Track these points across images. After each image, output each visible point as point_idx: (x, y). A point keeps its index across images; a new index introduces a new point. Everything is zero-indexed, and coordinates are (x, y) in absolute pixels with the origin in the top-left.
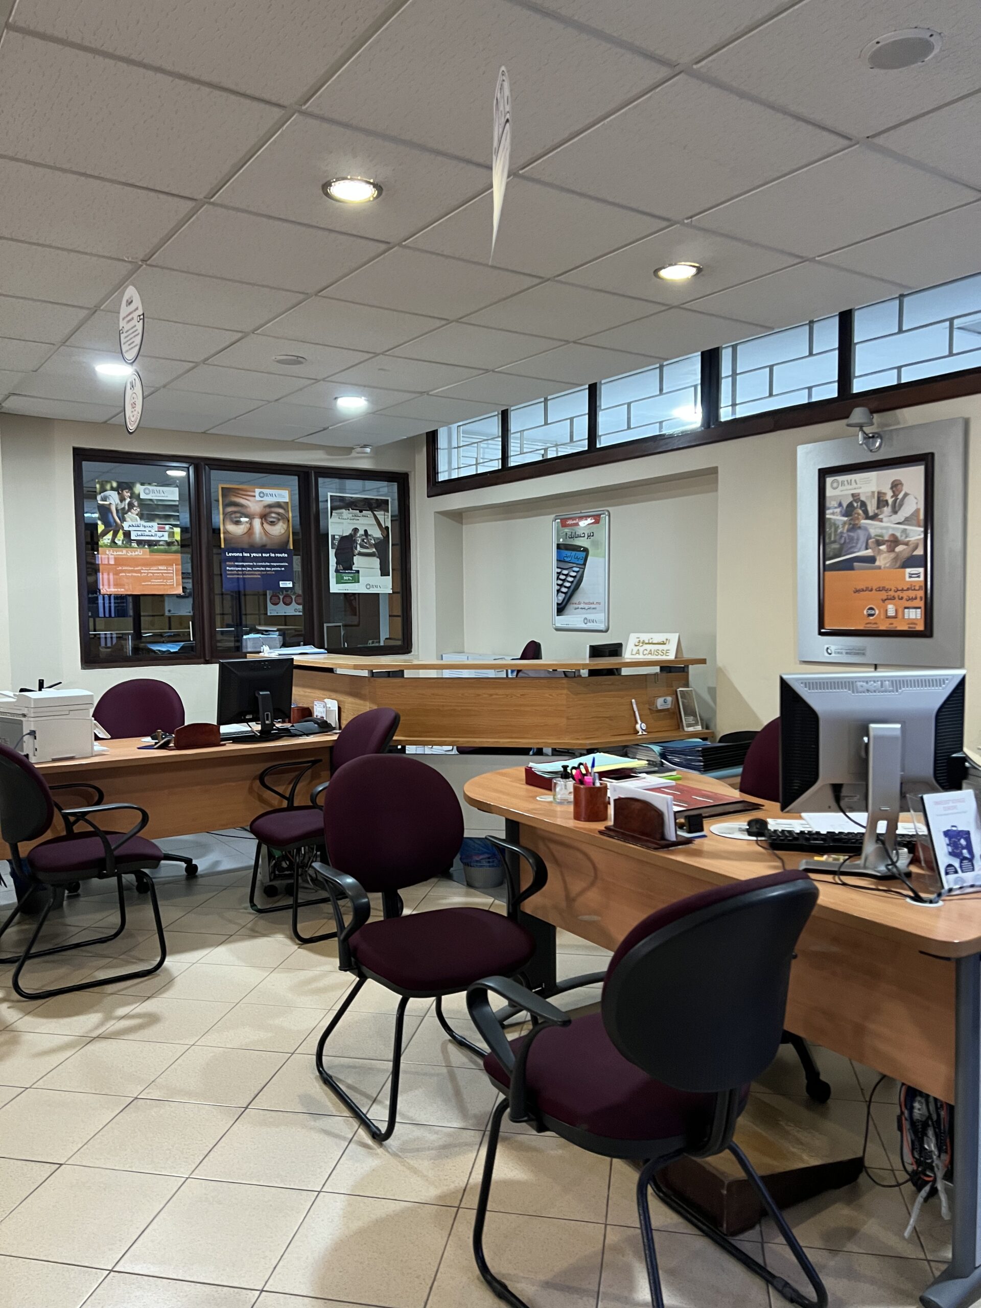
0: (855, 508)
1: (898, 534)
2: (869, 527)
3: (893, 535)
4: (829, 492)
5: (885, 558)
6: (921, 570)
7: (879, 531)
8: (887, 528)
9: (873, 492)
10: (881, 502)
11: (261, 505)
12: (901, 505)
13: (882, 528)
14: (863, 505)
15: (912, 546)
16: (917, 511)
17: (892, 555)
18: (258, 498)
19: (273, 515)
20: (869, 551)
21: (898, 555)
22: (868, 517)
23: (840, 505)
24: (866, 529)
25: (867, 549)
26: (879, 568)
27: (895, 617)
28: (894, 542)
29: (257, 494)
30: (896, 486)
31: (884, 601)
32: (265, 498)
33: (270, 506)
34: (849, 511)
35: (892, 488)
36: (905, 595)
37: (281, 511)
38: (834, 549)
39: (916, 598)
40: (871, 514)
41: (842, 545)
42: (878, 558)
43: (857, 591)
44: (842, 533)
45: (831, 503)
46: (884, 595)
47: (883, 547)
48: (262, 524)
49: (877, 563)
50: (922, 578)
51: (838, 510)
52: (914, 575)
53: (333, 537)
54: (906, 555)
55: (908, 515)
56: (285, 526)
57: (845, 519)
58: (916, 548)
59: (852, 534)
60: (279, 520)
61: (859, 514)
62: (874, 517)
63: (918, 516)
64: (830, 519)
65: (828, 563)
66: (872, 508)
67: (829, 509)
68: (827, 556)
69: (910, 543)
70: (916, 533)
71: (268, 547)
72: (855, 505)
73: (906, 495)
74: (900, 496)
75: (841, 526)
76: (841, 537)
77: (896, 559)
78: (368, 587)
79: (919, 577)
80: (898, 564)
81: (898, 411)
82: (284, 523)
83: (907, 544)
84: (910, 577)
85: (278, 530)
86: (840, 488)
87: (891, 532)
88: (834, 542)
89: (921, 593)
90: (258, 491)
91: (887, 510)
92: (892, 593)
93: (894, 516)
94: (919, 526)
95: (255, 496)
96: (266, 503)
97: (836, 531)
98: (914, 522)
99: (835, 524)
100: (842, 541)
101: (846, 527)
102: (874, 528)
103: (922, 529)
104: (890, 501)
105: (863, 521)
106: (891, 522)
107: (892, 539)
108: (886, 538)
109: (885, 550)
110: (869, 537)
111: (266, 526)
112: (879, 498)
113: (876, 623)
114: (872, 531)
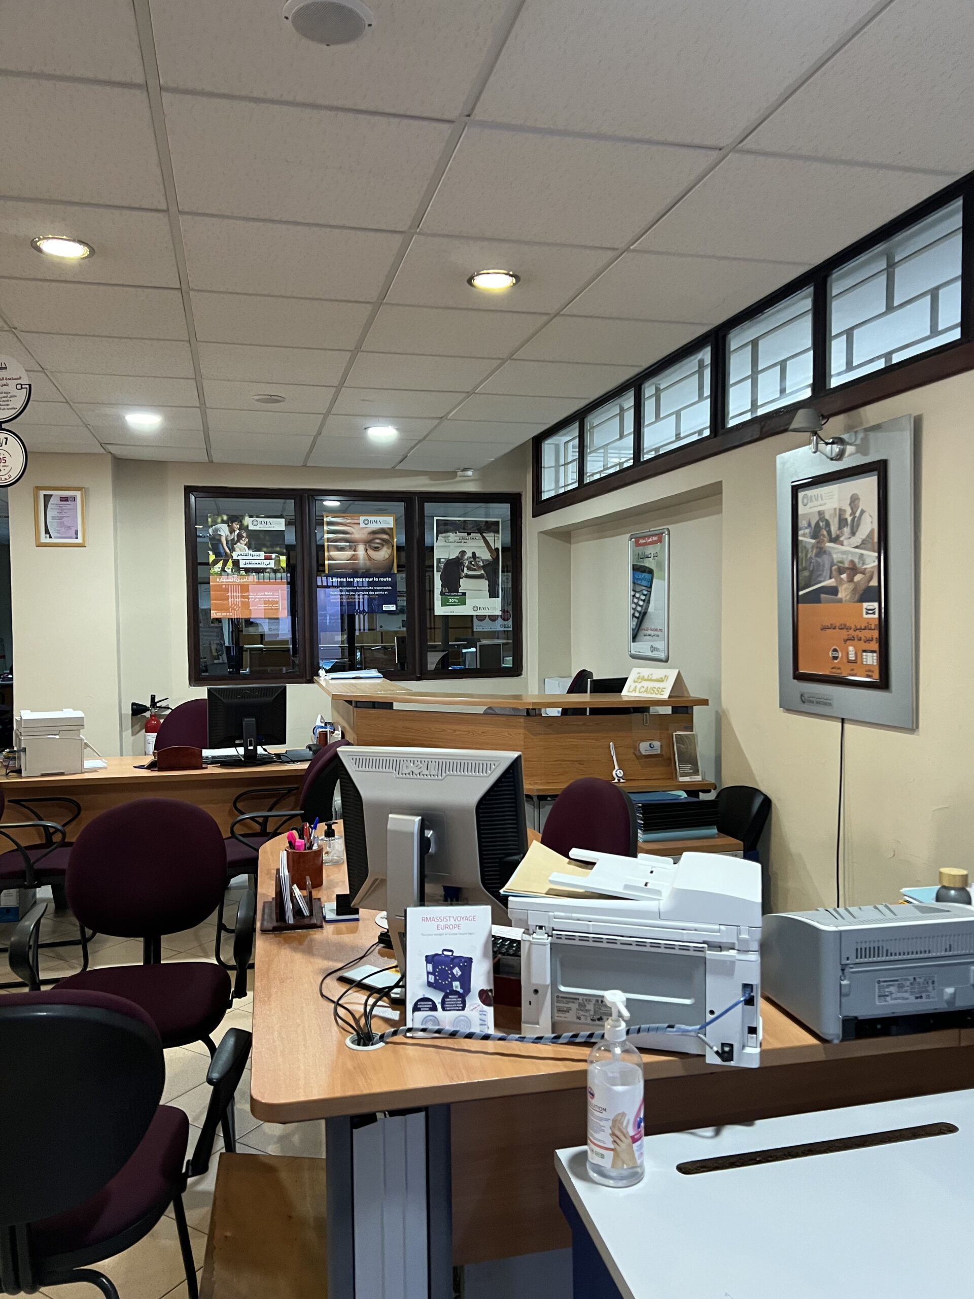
0: (821, 529)
1: (856, 561)
2: (832, 551)
3: (852, 561)
4: (800, 509)
5: (846, 589)
6: (876, 605)
7: (840, 557)
8: (847, 553)
9: (835, 509)
10: (842, 522)
11: (366, 531)
12: (858, 525)
13: (844, 553)
14: (828, 524)
15: (868, 575)
16: (872, 531)
17: (851, 586)
18: (362, 525)
19: (378, 541)
20: (833, 580)
21: (856, 585)
22: (832, 540)
23: (809, 525)
24: (830, 554)
25: (831, 578)
26: (840, 601)
27: (855, 662)
28: (853, 570)
29: (362, 523)
30: (854, 500)
31: (846, 641)
32: (370, 525)
33: (374, 532)
34: (816, 532)
35: (850, 505)
36: (863, 635)
37: (385, 537)
38: (805, 577)
39: (872, 640)
40: (834, 536)
41: (811, 573)
42: (840, 589)
43: (824, 628)
44: (811, 558)
45: (802, 523)
46: (844, 634)
47: (844, 576)
48: (366, 550)
49: (840, 596)
50: (876, 616)
52: (870, 610)
53: (439, 560)
54: (863, 586)
55: (864, 537)
56: (389, 551)
57: (813, 541)
58: (871, 578)
59: (819, 559)
60: (383, 545)
61: (824, 535)
62: (836, 540)
63: (872, 539)
64: (802, 541)
65: (801, 593)
67: (801, 529)
68: (801, 585)
69: (867, 571)
70: (871, 559)
71: (372, 571)
72: (821, 524)
73: (863, 512)
74: (857, 514)
75: (810, 550)
76: (811, 563)
77: (854, 591)
78: (475, 609)
79: (874, 613)
80: (856, 597)
81: (862, 410)
82: (388, 548)
83: (863, 573)
84: (867, 613)
85: (383, 554)
86: (810, 505)
87: (850, 558)
88: (805, 568)
89: (876, 634)
90: (362, 518)
91: (847, 530)
92: (851, 632)
93: (853, 539)
94: (874, 551)
95: (359, 524)
96: (370, 530)
97: (806, 555)
98: (869, 546)
99: (805, 548)
100: (811, 568)
101: (814, 551)
102: (836, 552)
103: (876, 554)
104: (849, 519)
105: (828, 544)
106: (849, 545)
107: (851, 566)
108: (847, 565)
109: (846, 580)
110: (832, 564)
111: (371, 552)
112: (840, 516)
113: (839, 668)
114: (835, 556)
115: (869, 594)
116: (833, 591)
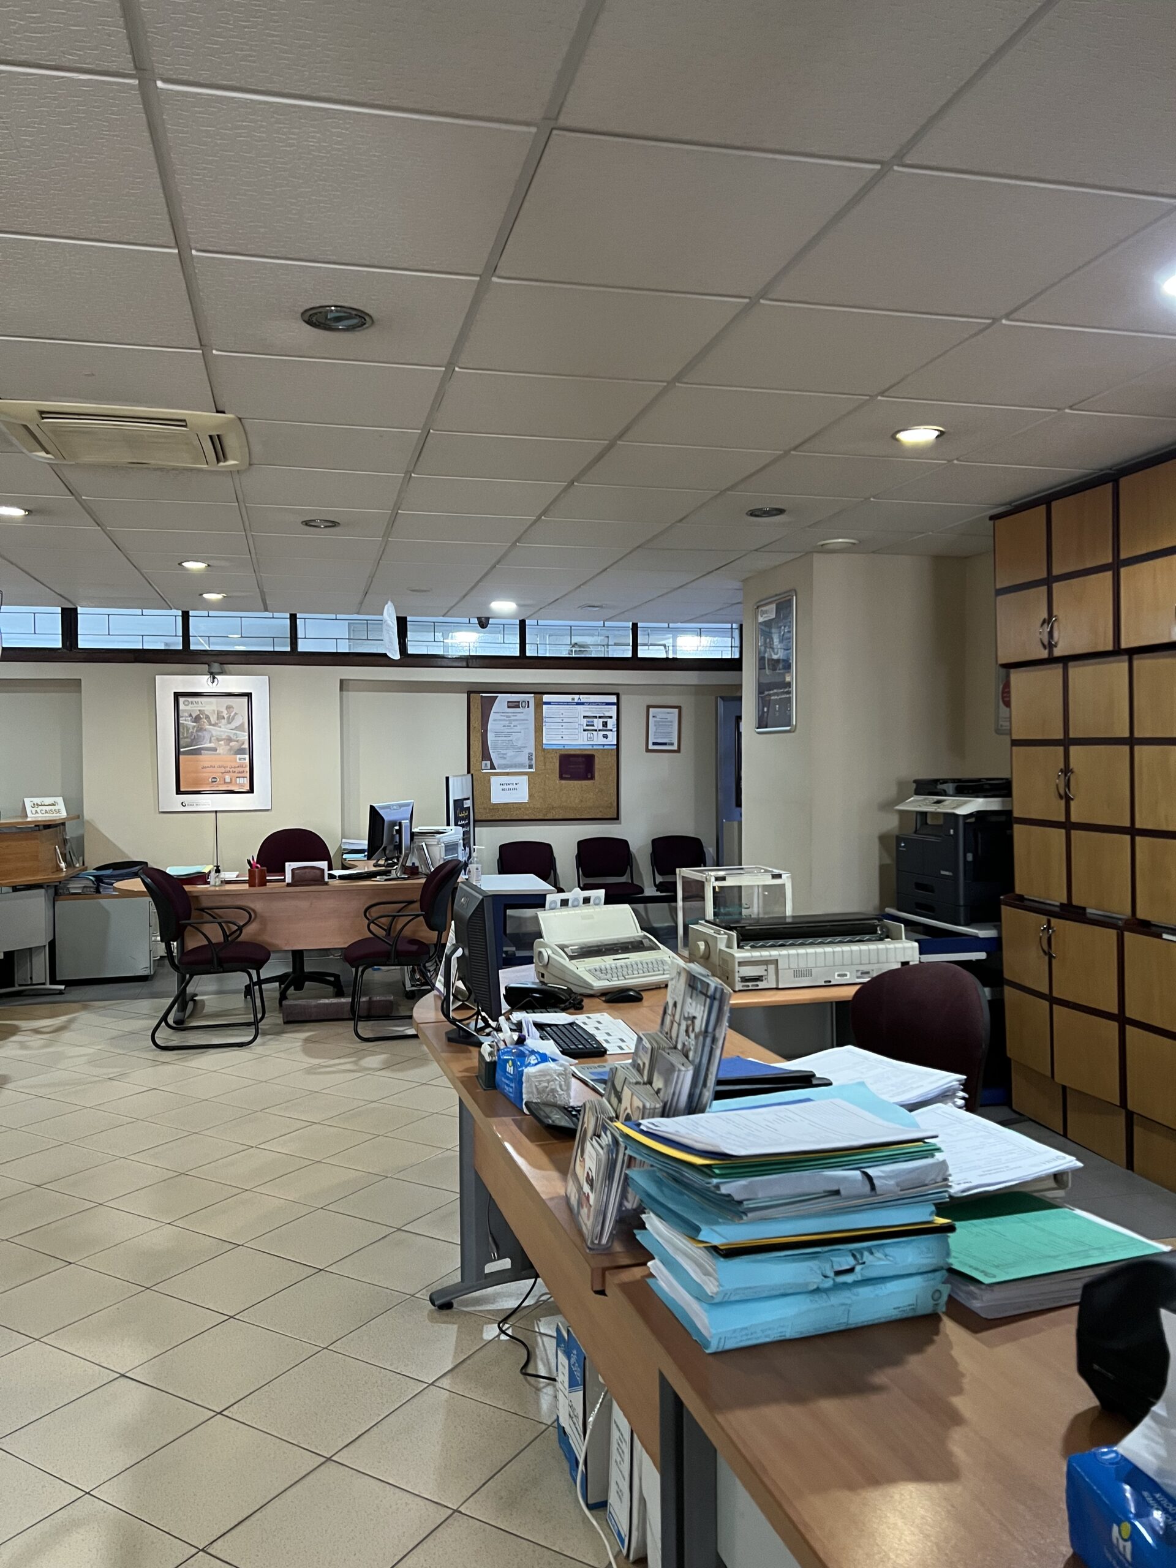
0: (201, 718)
1: (232, 736)
2: (212, 730)
3: (229, 736)
4: (182, 707)
5: (223, 749)
7: (219, 733)
8: (225, 732)
9: (214, 711)
10: (220, 717)
12: (233, 719)
14: (207, 717)
15: (241, 743)
16: (243, 723)
17: (228, 747)
20: (212, 744)
21: (231, 747)
22: (210, 724)
23: (191, 715)
24: (210, 731)
25: (210, 742)
26: (220, 754)
27: (231, 782)
28: (229, 740)
30: (229, 708)
31: (223, 773)
34: (197, 719)
35: (226, 709)
36: (237, 770)
39: (242, 772)
40: (213, 722)
41: (193, 740)
42: (218, 748)
43: (204, 767)
44: (192, 732)
45: (184, 714)
46: (223, 770)
47: (222, 742)
49: (218, 751)
51: (189, 719)
52: (242, 759)
54: (236, 748)
55: (237, 725)
57: (195, 724)
58: (243, 744)
59: (199, 733)
61: (204, 722)
62: (215, 725)
63: (244, 726)
64: (183, 724)
65: (182, 750)
66: (213, 719)
67: (182, 717)
72: (201, 716)
73: (236, 714)
74: (232, 714)
76: (192, 735)
77: (230, 750)
79: (245, 760)
80: (232, 752)
81: (225, 666)
83: (237, 741)
84: (239, 760)
86: (191, 705)
87: (226, 734)
88: (187, 738)
91: (224, 721)
92: (228, 769)
93: (229, 725)
94: (244, 732)
97: (188, 730)
98: (242, 729)
100: (193, 737)
101: (195, 729)
102: (215, 731)
104: (226, 717)
105: (208, 727)
106: (226, 728)
107: (228, 738)
108: (224, 737)
109: (223, 744)
110: (212, 736)
112: (218, 714)
113: (218, 786)
114: (214, 733)
115: (240, 751)
116: (215, 750)
